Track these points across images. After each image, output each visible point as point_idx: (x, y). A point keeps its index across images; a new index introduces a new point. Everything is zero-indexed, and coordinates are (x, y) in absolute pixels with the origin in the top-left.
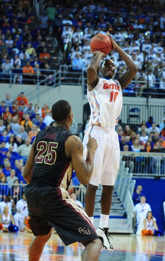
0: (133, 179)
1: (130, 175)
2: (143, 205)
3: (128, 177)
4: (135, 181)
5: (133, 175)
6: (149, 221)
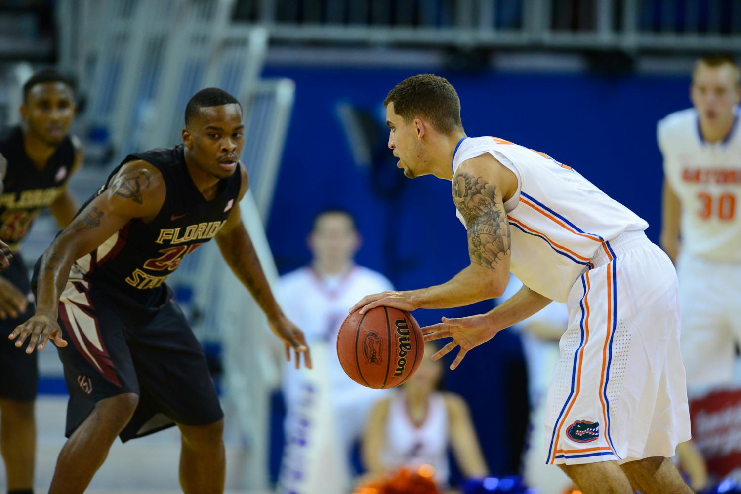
0: (270, 72)
1: (243, 43)
2: (333, 282)
3: (234, 54)
4: (285, 91)
5: (273, 43)
6: (418, 414)
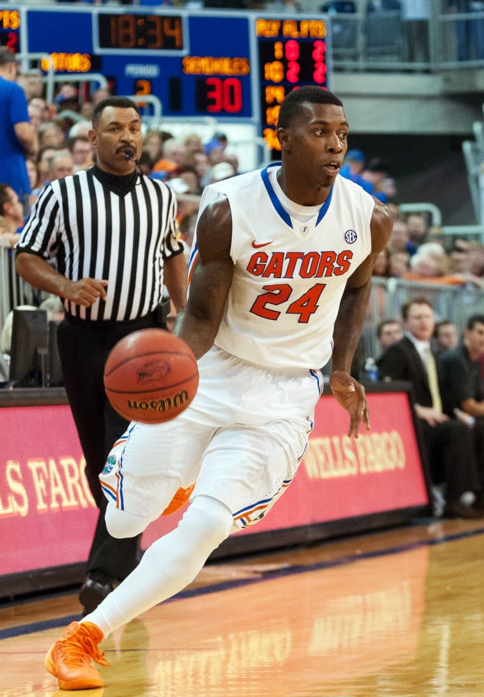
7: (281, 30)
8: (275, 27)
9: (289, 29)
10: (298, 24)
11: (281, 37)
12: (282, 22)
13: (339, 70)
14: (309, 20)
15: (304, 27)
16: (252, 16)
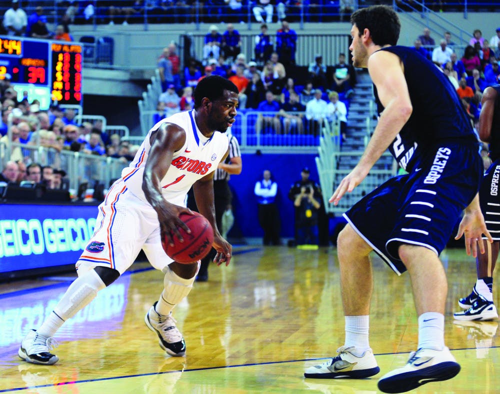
7: (62, 49)
8: (60, 47)
9: (66, 49)
10: (69, 46)
11: (62, 52)
12: (63, 46)
13: (85, 67)
14: (74, 45)
15: (72, 48)
16: (50, 42)
